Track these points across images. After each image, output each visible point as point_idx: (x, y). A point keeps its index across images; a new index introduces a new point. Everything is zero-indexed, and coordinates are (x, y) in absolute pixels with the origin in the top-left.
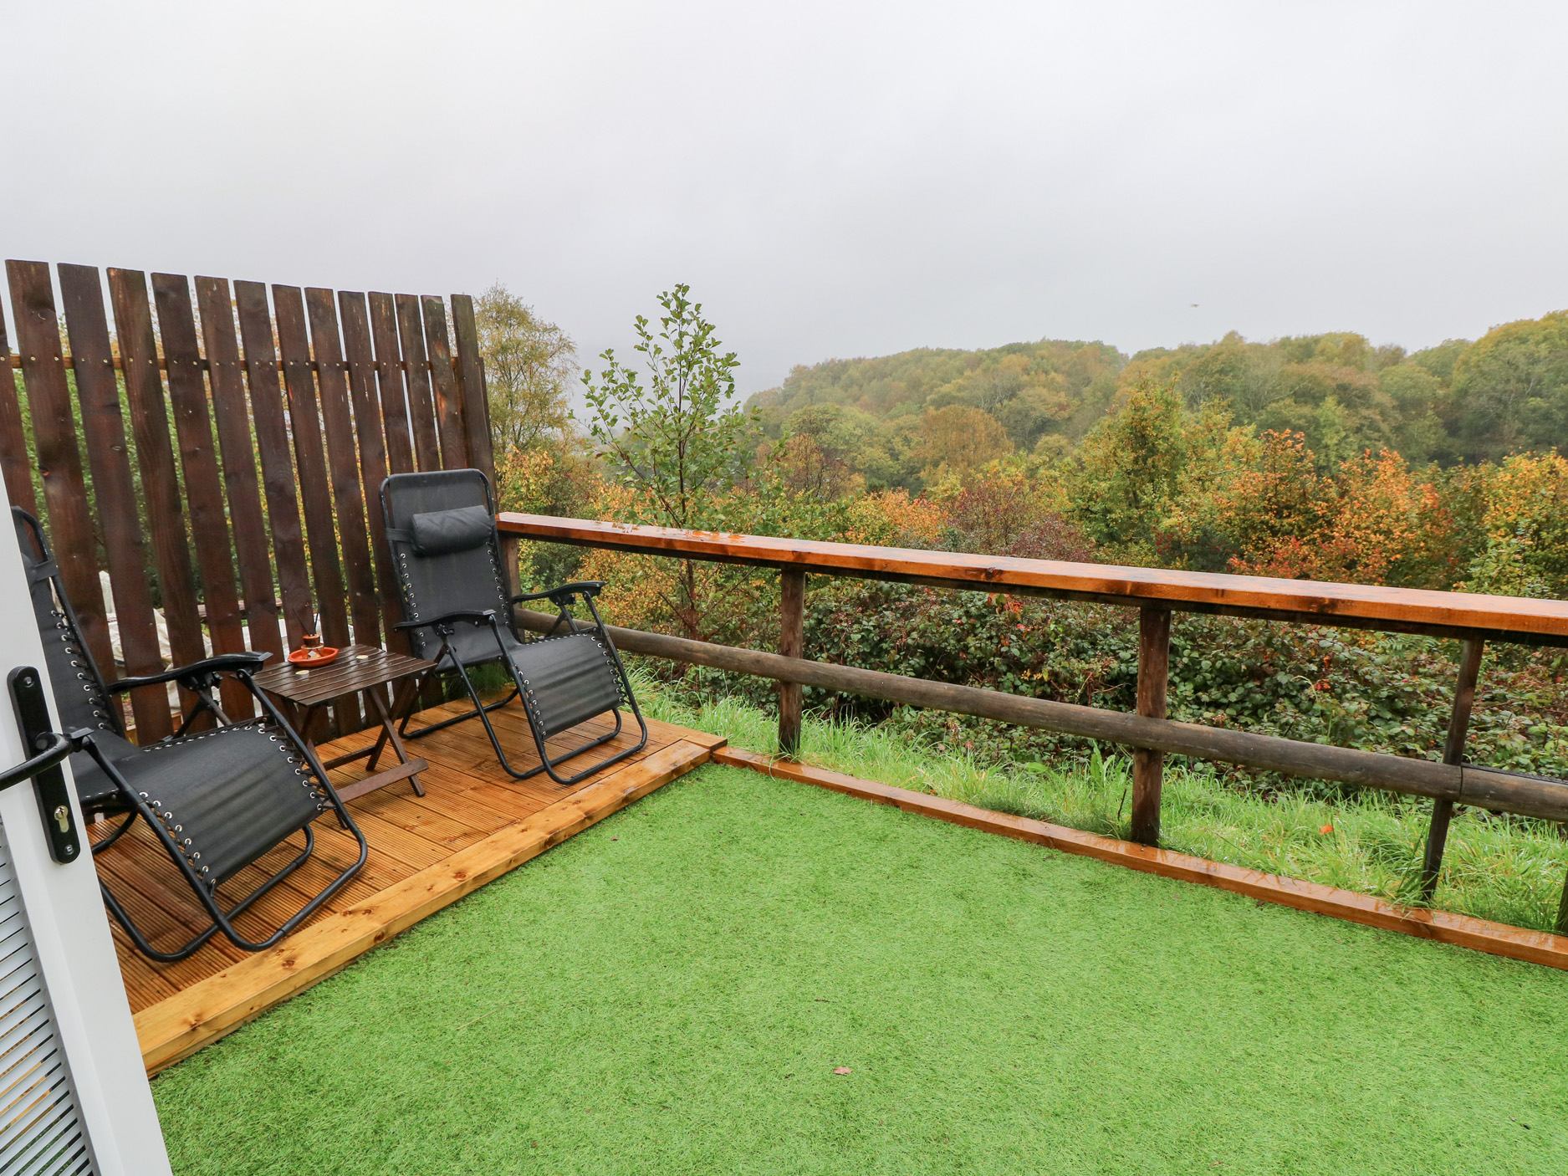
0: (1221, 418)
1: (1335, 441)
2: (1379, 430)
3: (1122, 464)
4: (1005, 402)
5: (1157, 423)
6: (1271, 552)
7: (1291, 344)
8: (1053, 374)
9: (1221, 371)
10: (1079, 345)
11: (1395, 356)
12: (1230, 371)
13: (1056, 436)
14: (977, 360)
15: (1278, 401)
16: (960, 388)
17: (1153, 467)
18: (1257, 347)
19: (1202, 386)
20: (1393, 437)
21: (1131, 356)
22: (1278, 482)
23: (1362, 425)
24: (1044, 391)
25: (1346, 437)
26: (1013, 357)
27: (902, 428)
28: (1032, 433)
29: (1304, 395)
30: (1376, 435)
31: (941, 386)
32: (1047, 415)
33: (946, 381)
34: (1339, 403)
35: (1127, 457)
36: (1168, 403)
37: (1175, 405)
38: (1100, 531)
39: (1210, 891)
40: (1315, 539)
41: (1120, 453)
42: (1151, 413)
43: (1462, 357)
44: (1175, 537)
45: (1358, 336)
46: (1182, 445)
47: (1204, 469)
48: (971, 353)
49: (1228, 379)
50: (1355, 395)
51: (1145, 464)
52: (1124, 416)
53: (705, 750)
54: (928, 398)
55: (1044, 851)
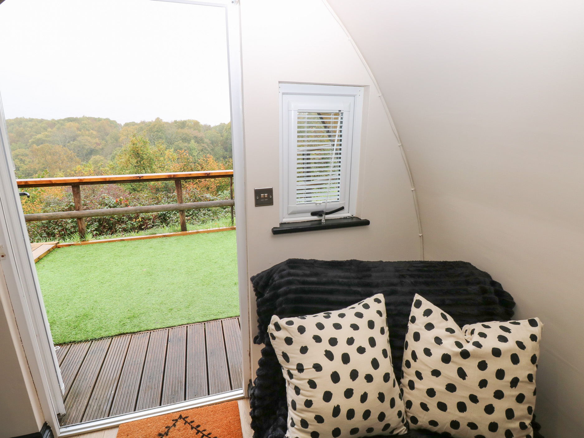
0: (163, 147)
1: (196, 154)
2: (207, 150)
3: (133, 164)
4: (71, 142)
5: (142, 149)
6: (186, 188)
7: (178, 122)
8: (91, 131)
9: (157, 131)
10: (99, 120)
11: (208, 128)
12: (160, 131)
13: (98, 156)
14: (53, 124)
15: (177, 141)
16: (47, 136)
17: (144, 164)
18: (167, 123)
19: (152, 136)
20: (211, 152)
21: (123, 125)
22: (184, 166)
23: (203, 149)
24: (89, 138)
25: (199, 153)
26: (72, 123)
27: (18, 155)
28: (86, 155)
29: (185, 139)
30: (207, 152)
31: (36, 135)
32: (93, 147)
33: (38, 133)
34: (195, 142)
35: (134, 161)
36: (144, 142)
37: (147, 143)
38: (130, 188)
39: (199, 234)
40: (197, 182)
41: (131, 160)
42: (139, 145)
43: (225, 128)
44: (157, 187)
45: (197, 121)
46: (152, 156)
47: (161, 164)
48: (49, 121)
49: (160, 134)
50: (199, 140)
51: (141, 163)
52: (129, 146)
53: (54, 245)
54: (30, 141)
55: (165, 238)
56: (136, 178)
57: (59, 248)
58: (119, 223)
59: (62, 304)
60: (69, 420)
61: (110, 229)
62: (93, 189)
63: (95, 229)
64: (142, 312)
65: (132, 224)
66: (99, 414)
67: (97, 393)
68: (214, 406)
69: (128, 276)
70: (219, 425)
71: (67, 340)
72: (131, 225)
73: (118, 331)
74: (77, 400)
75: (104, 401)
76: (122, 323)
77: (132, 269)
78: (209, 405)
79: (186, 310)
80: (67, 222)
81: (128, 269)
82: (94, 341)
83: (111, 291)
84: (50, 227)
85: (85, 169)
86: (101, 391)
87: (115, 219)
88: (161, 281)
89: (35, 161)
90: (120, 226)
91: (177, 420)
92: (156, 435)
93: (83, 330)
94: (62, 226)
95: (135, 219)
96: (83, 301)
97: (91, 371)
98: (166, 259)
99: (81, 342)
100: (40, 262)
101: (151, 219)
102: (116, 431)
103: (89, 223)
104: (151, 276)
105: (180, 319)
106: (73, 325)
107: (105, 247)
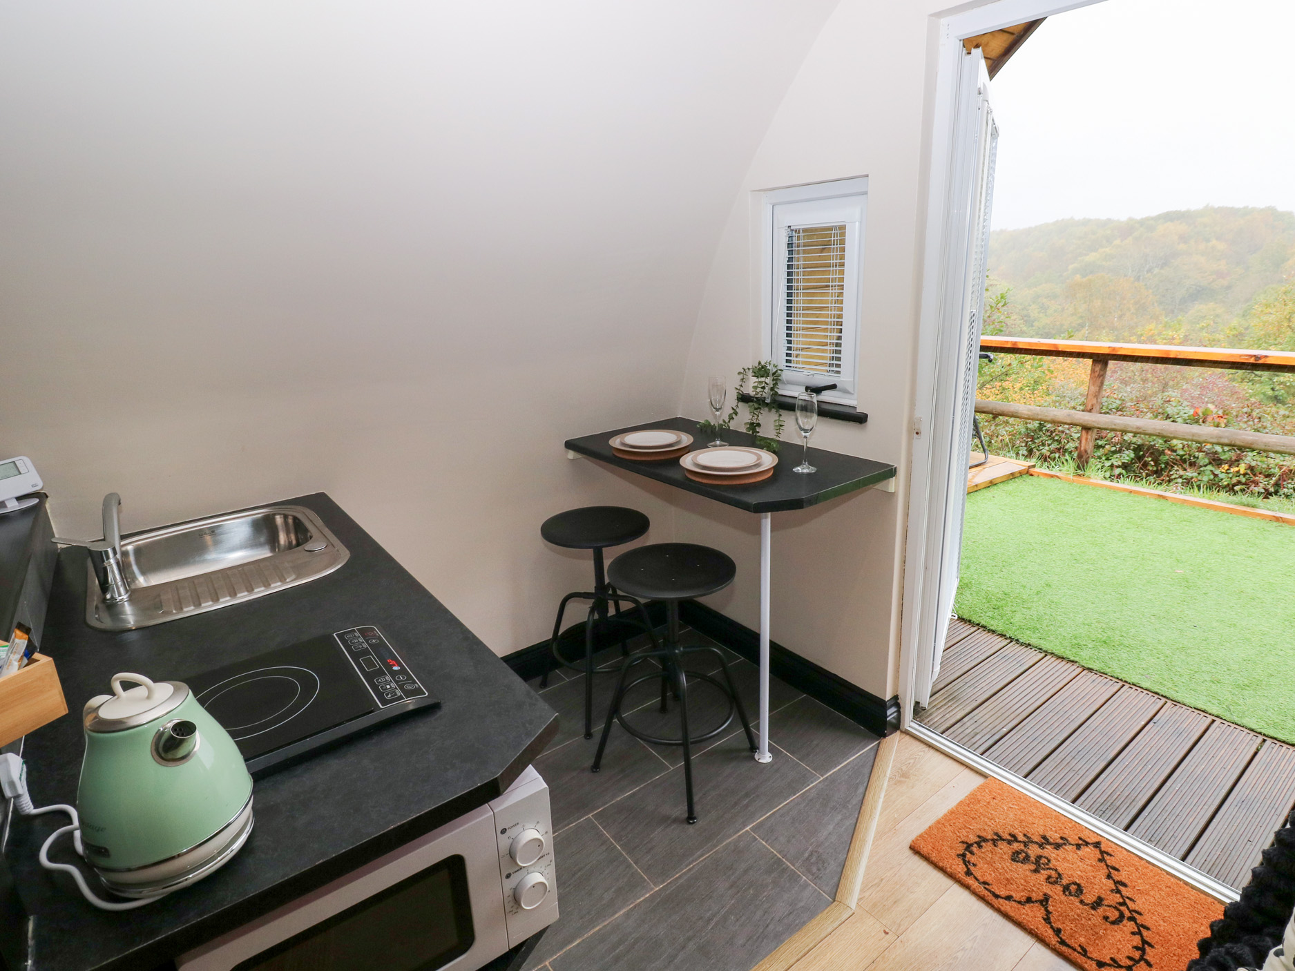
4: (1156, 271)
8: (1215, 242)
13: (1212, 305)
16: (1108, 256)
24: (1202, 259)
28: (1180, 301)
31: (1087, 255)
32: (1203, 283)
33: (1092, 250)
48: (1123, 222)
53: (1024, 468)
54: (1071, 267)
55: (1275, 524)
56: (1247, 359)
57: (1032, 475)
58: (1185, 466)
59: (993, 565)
60: (928, 720)
61: (1158, 473)
62: (1164, 382)
63: (1120, 464)
64: (1126, 642)
65: (1216, 475)
66: (969, 743)
67: (981, 715)
68: (1179, 882)
69: (1135, 570)
70: (1169, 917)
71: (975, 619)
72: (1212, 477)
73: (1063, 650)
74: (950, 704)
75: (984, 732)
76: (1074, 642)
77: (1150, 560)
78: (1168, 873)
79: (1233, 691)
80: (1071, 436)
81: (1143, 555)
82: (1014, 643)
83: (1085, 580)
84: (1038, 438)
85: (1164, 333)
86: (987, 716)
87: (1177, 455)
88: (1205, 609)
89: (1067, 309)
90: (1181, 472)
91: (1087, 844)
92: (1038, 833)
93: (1005, 618)
94: (1059, 442)
95: (1230, 466)
96: (1027, 575)
97: (988, 681)
98: (1249, 570)
99: (994, 632)
100: (991, 489)
101: (1274, 474)
102: (979, 781)
103: (1114, 449)
104: (1186, 589)
105: (1205, 698)
106: (995, 602)
107: (1118, 499)
